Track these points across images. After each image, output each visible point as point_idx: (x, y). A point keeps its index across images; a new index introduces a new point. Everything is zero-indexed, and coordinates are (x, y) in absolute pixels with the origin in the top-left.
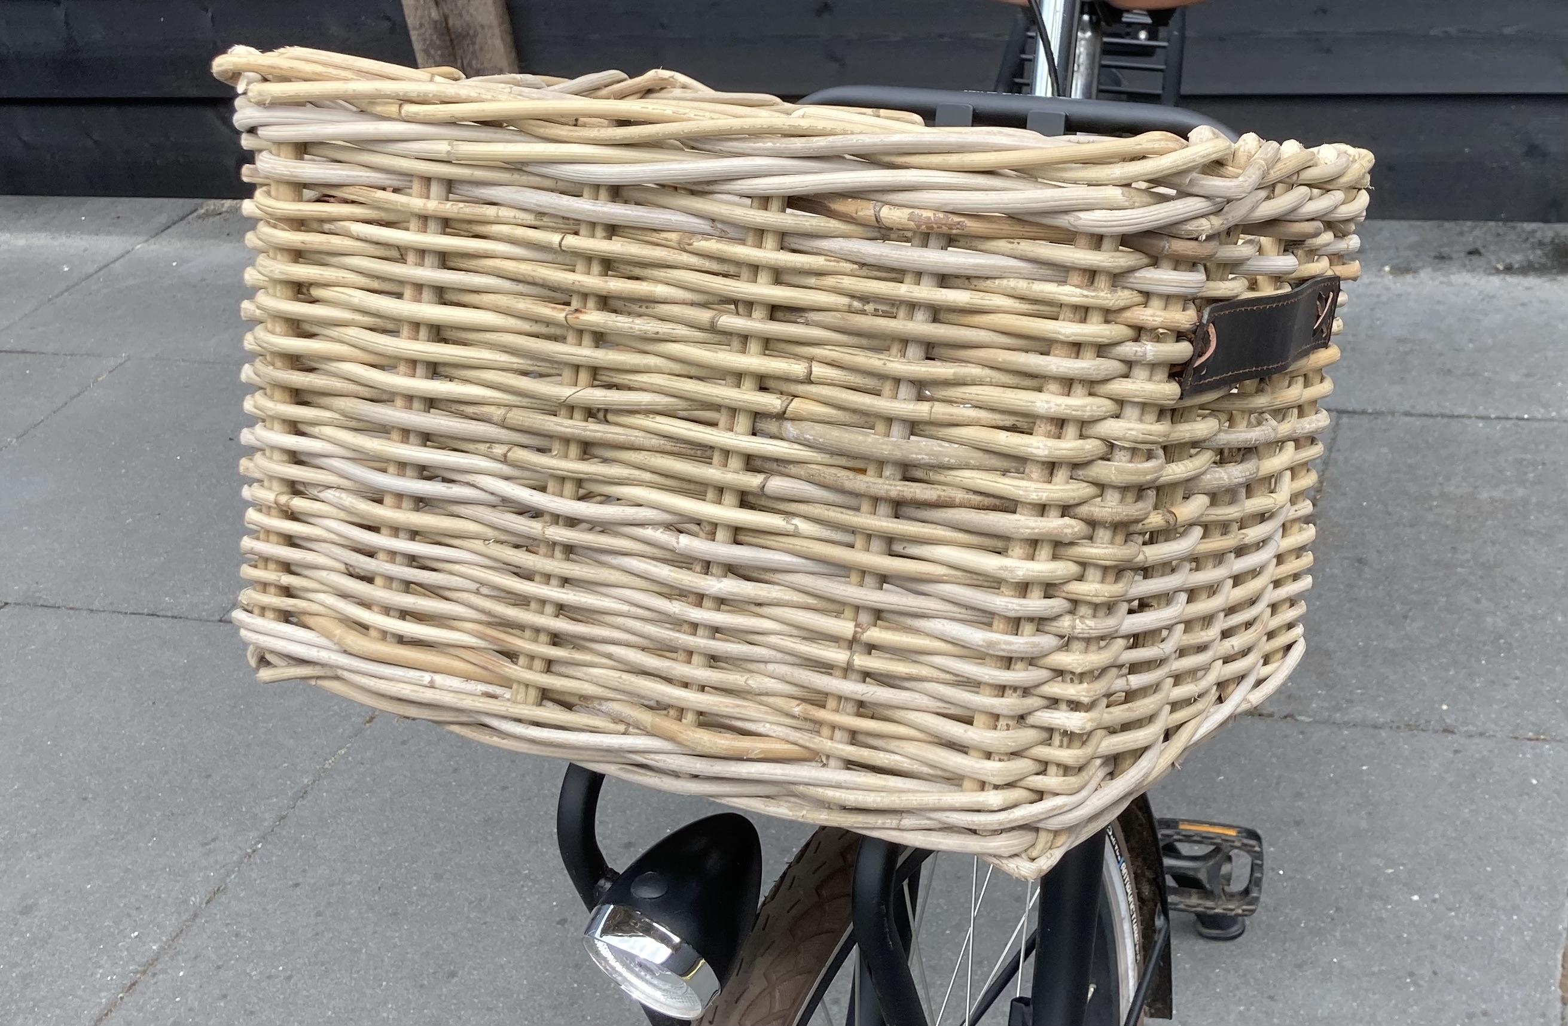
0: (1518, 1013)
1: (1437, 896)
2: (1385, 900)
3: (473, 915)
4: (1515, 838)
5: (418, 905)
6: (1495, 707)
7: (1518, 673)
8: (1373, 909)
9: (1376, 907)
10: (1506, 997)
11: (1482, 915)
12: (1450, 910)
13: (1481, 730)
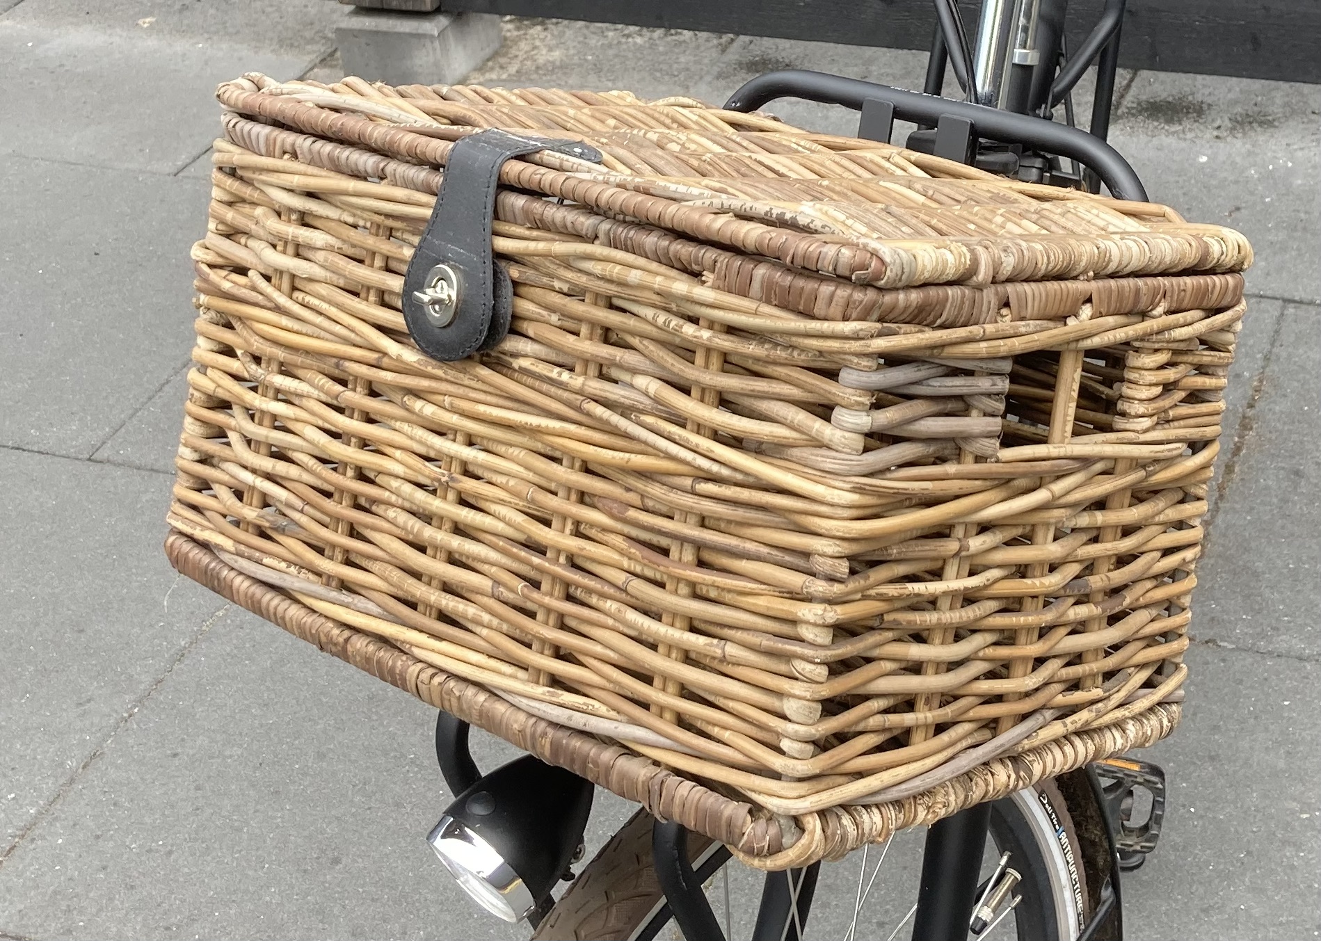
2: (1298, 847)
3: (357, 799)
5: (300, 784)
8: (1285, 856)
9: (1288, 854)
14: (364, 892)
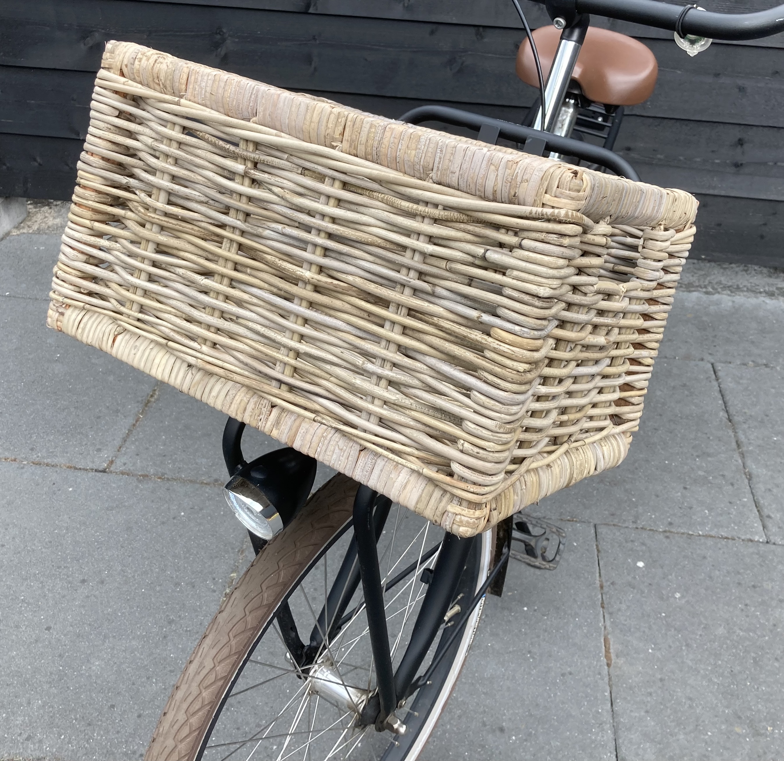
0: (587, 672)
1: (536, 608)
2: (510, 610)
4: (570, 575)
9: (506, 615)
10: (579, 664)
11: (560, 618)
12: (544, 615)
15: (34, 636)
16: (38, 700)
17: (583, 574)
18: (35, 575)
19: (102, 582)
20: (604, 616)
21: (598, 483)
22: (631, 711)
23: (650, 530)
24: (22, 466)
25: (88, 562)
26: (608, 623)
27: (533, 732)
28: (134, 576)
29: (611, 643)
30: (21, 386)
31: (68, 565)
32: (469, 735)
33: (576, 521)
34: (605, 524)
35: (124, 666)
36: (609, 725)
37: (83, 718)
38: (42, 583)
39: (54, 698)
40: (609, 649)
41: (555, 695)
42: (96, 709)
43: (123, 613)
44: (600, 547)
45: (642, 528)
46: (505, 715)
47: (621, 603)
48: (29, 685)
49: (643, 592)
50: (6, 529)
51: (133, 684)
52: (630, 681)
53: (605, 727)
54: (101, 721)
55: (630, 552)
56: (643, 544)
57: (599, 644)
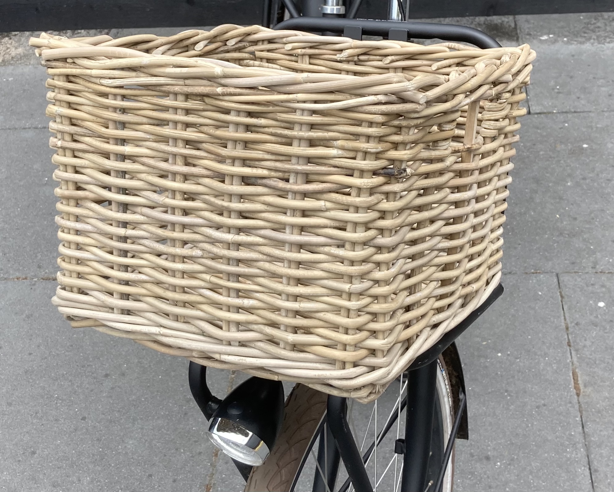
0: (559, 403)
1: (509, 353)
2: (486, 357)
3: (35, 421)
4: (538, 321)
5: (3, 420)
6: (513, 259)
7: (520, 242)
8: (481, 362)
9: (483, 361)
10: (552, 396)
11: (532, 360)
12: (517, 358)
13: (509, 271)
14: (53, 465)
15: (72, 426)
16: (86, 477)
17: (550, 318)
18: (63, 375)
19: (123, 375)
20: (571, 353)
21: (558, 236)
22: (601, 431)
23: (609, 273)
24: (33, 283)
25: (107, 359)
26: (575, 359)
27: (516, 457)
28: (150, 366)
29: (579, 375)
30: (18, 211)
31: (91, 364)
32: (460, 466)
33: (539, 273)
34: (566, 272)
35: (154, 442)
36: (581, 445)
37: (127, 487)
38: (71, 381)
39: (100, 474)
40: (578, 381)
41: (532, 425)
42: (137, 479)
43: (146, 398)
44: (563, 293)
45: (601, 272)
46: (489, 446)
47: (586, 340)
48: (77, 466)
49: (605, 329)
50: (30, 339)
51: (165, 456)
52: (598, 406)
53: (578, 447)
54: (143, 488)
55: (591, 295)
56: (603, 286)
57: (568, 378)
